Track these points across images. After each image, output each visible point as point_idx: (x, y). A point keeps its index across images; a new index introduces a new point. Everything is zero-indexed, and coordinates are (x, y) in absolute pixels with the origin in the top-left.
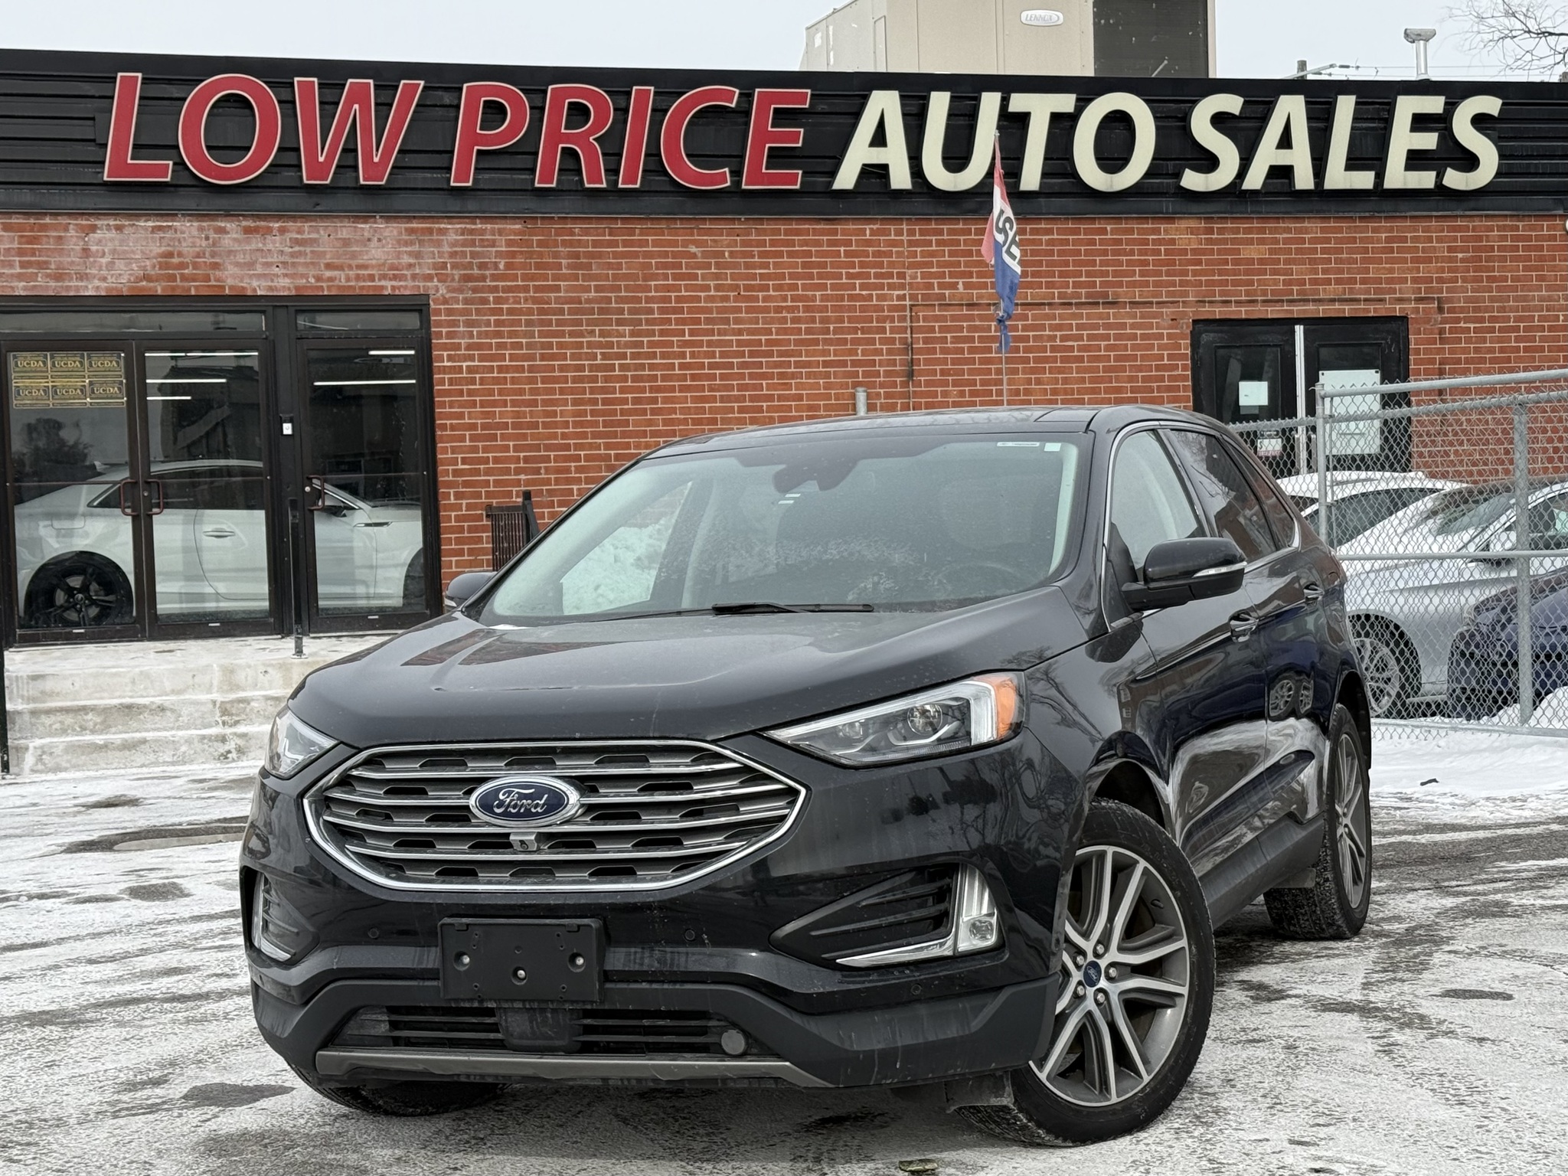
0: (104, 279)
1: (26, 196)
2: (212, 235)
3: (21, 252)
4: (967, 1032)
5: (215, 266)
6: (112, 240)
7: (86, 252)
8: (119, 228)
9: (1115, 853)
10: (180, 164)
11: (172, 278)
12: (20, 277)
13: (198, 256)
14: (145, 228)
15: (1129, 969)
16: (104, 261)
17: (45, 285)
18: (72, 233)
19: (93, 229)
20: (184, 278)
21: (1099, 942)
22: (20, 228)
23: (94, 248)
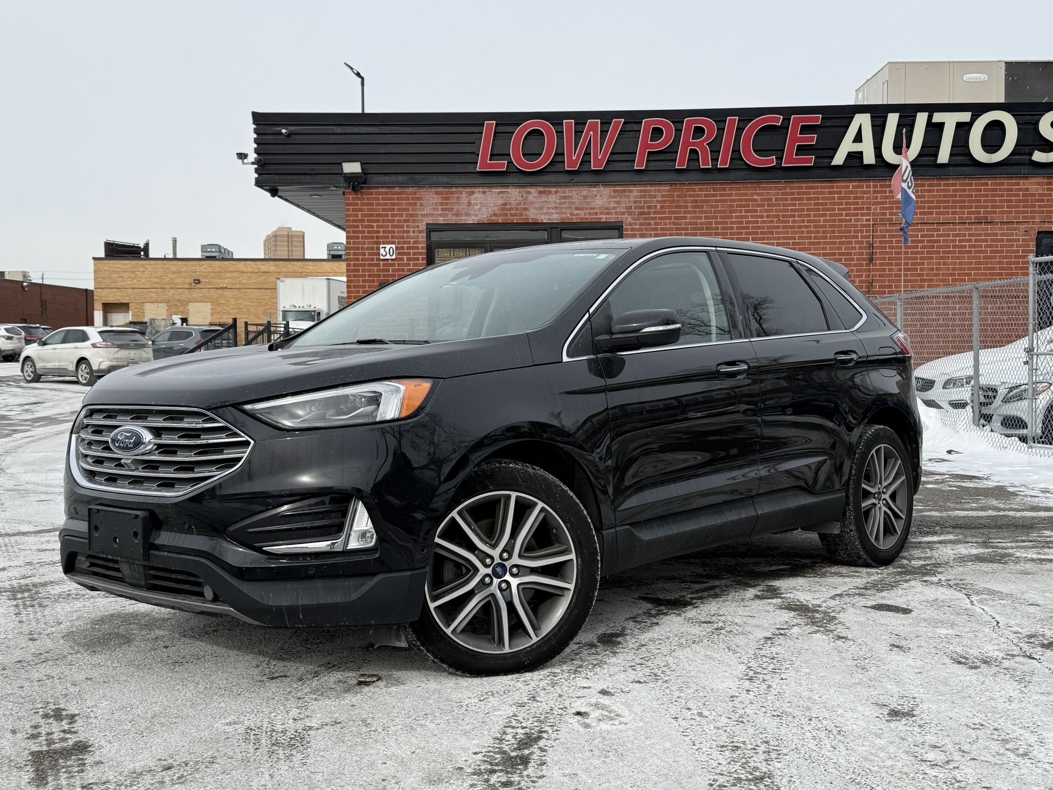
0: (477, 216)
1: (445, 179)
2: (525, 195)
3: (442, 204)
4: (348, 600)
5: (525, 209)
6: (481, 198)
7: (469, 203)
8: (484, 193)
9: (517, 497)
10: (510, 162)
11: (506, 215)
12: (441, 215)
13: (518, 205)
14: (495, 192)
15: (529, 570)
16: (477, 207)
17: (452, 219)
18: (464, 195)
19: (473, 193)
20: (511, 215)
21: (504, 551)
22: (442, 193)
23: (473, 202)
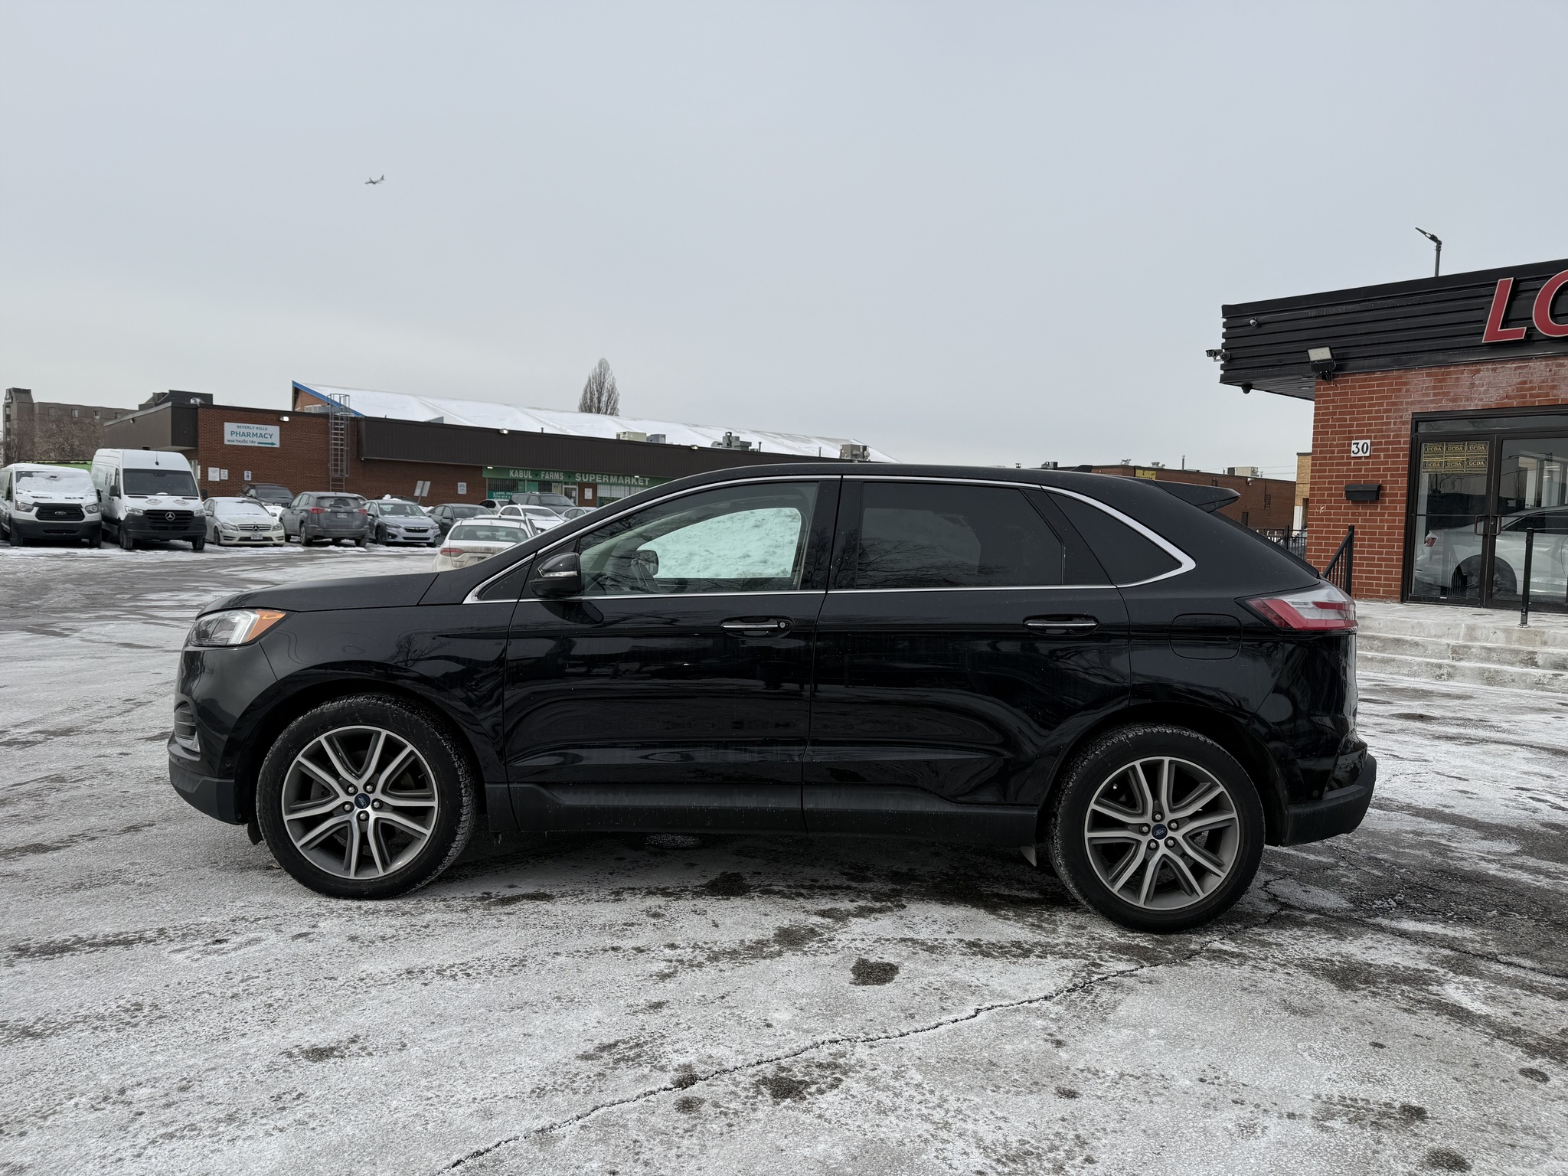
0: (1481, 400)
1: (1440, 357)
2: (1554, 369)
3: (1434, 388)
5: (1554, 387)
6: (1489, 377)
7: (1472, 385)
8: (1494, 370)
10: (1531, 329)
11: (1525, 396)
12: (1432, 402)
13: (1543, 382)
14: (1510, 368)
16: (1482, 389)
17: (1446, 405)
18: (1466, 375)
19: (1478, 371)
20: (1532, 396)
22: (1436, 374)
23: (1477, 382)
